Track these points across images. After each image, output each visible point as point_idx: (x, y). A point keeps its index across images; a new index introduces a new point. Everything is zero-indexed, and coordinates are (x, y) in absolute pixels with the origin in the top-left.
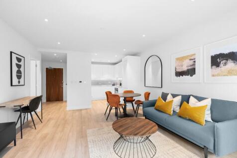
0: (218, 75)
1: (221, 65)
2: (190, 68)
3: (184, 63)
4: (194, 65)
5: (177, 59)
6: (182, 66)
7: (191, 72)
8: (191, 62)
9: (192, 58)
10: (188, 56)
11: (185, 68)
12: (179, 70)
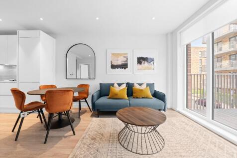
0: (141, 69)
1: (142, 63)
2: (124, 63)
3: (119, 58)
4: (127, 61)
5: (113, 54)
6: (117, 61)
7: (124, 66)
8: (125, 59)
9: (126, 56)
10: (122, 54)
11: (120, 63)
12: (115, 63)
